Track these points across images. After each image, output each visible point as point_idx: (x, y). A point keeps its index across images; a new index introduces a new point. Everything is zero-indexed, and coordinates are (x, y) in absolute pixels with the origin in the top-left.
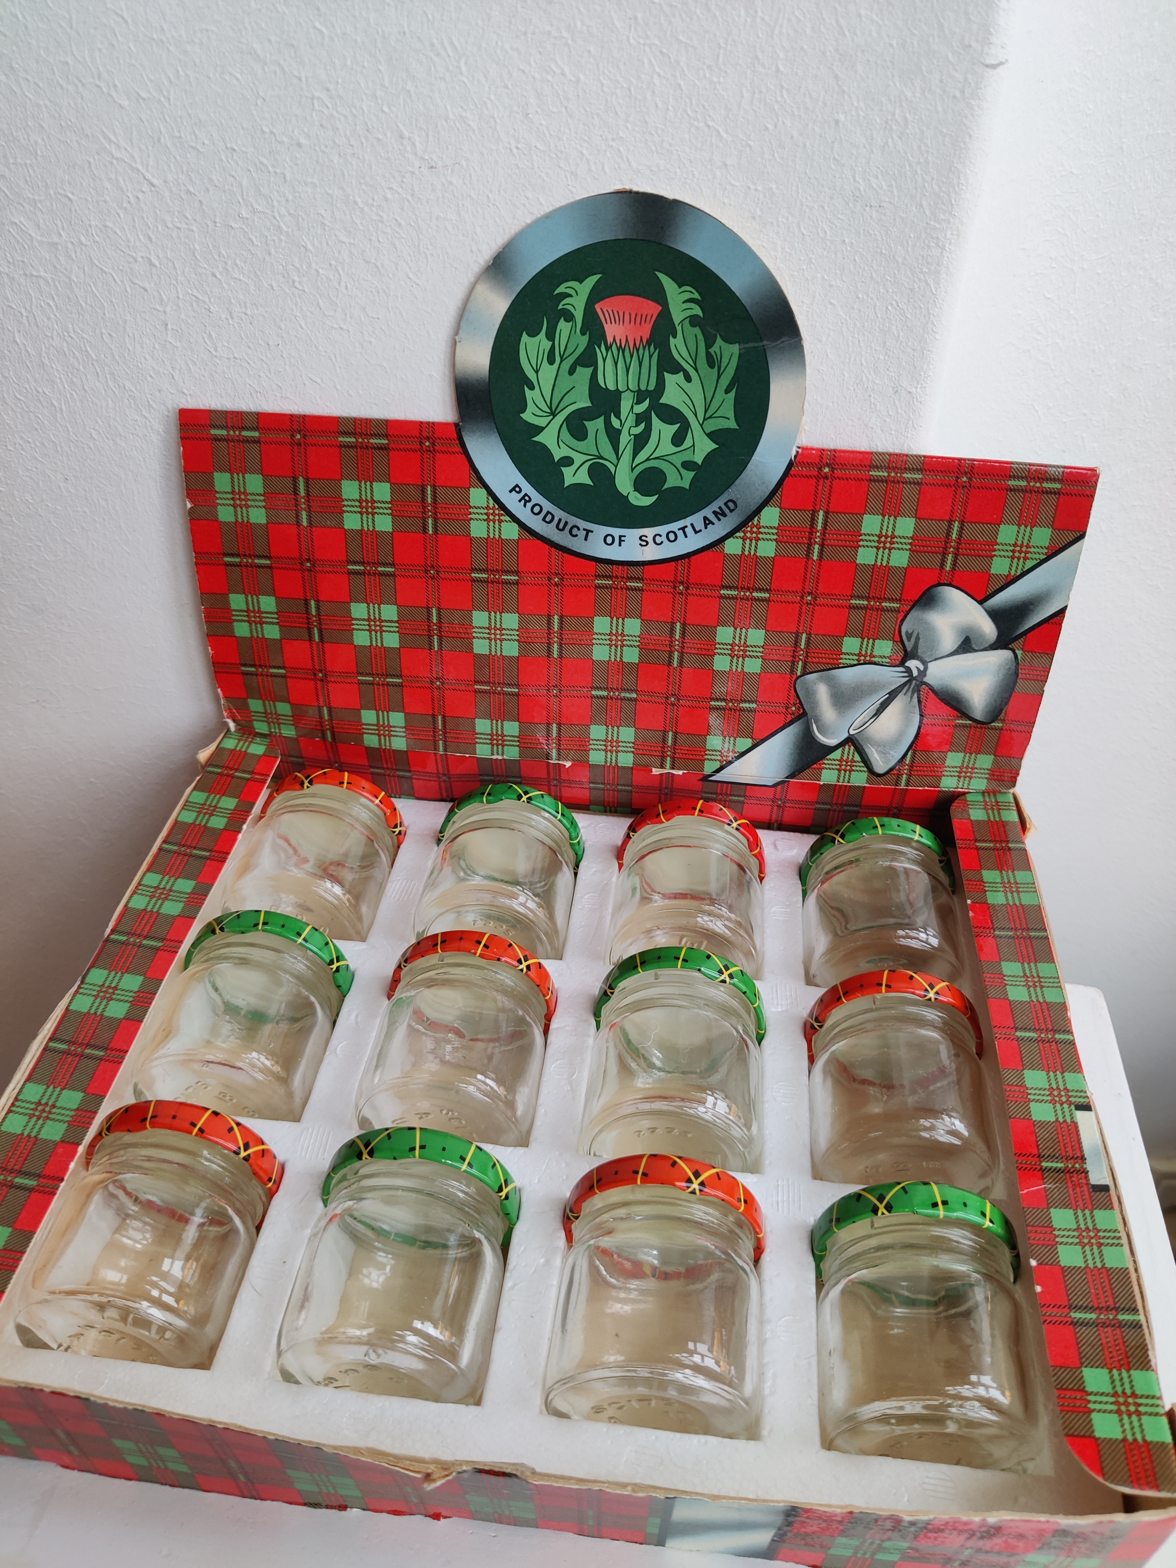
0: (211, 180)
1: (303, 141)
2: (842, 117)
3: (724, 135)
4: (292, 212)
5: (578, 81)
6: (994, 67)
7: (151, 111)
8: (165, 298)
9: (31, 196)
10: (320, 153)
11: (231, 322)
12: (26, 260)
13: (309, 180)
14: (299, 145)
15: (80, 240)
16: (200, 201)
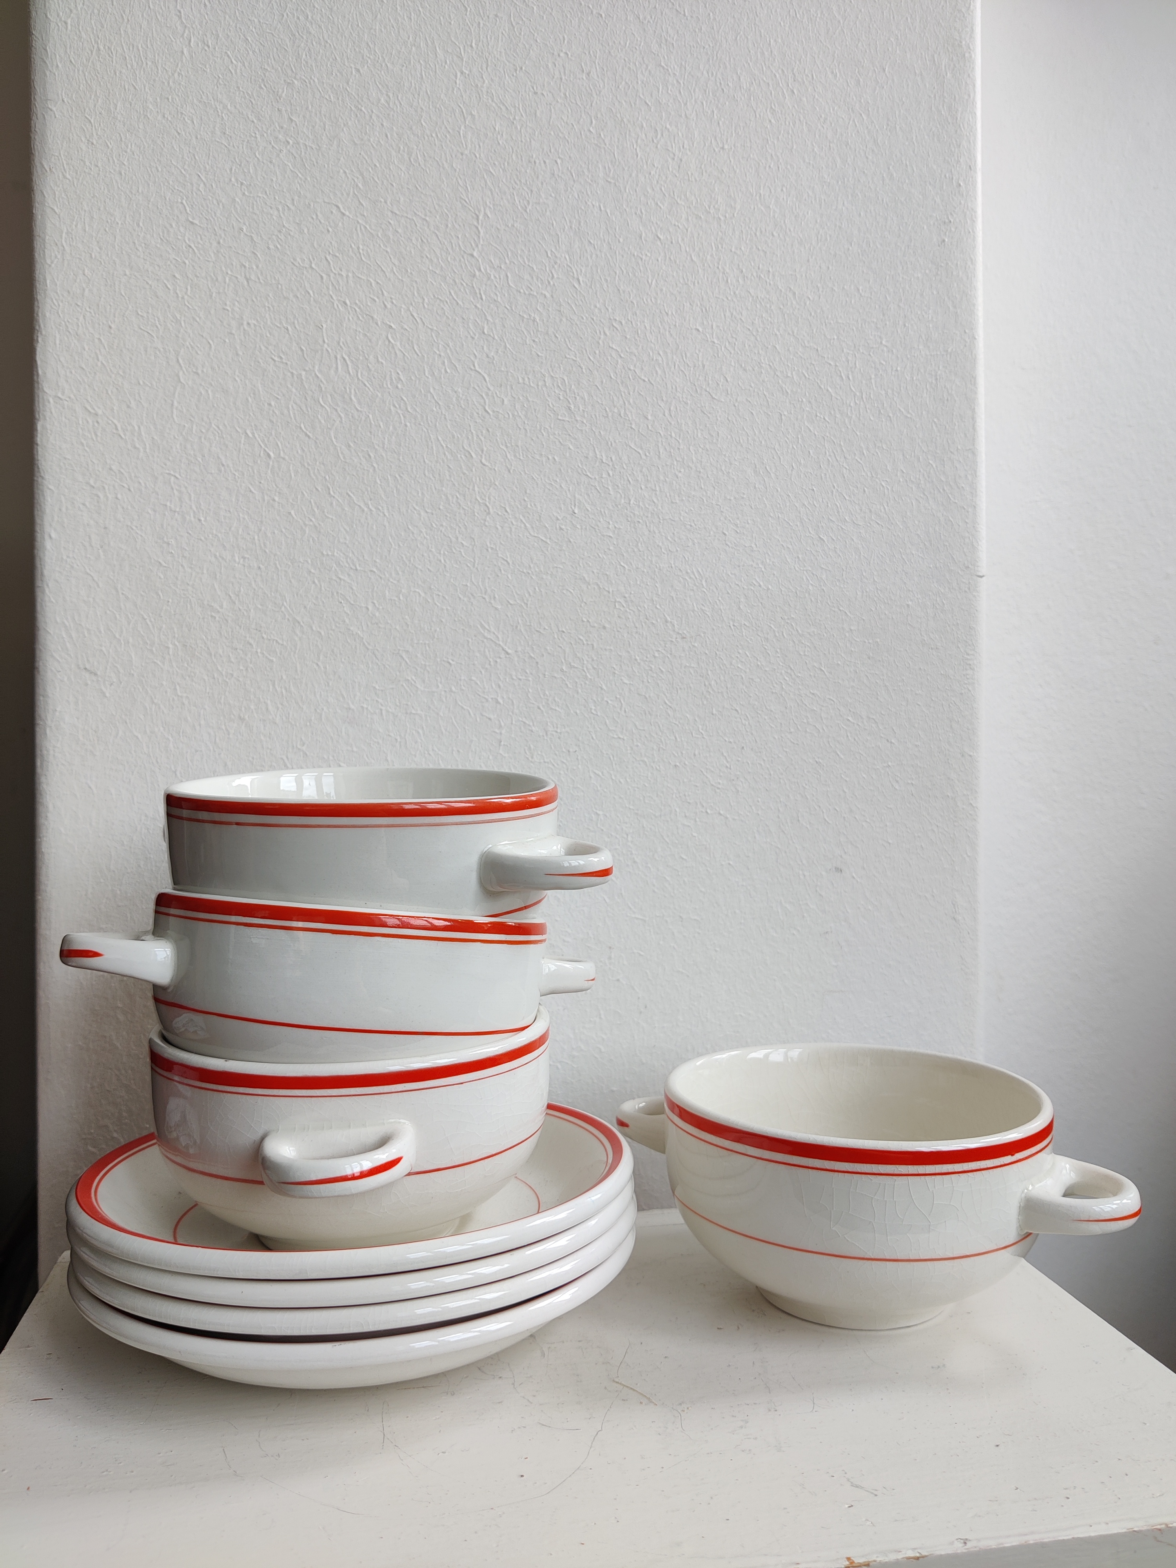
0: (547, 649)
1: (607, 626)
2: (910, 603)
3: (849, 614)
4: (595, 667)
5: (768, 589)
6: (981, 577)
7: (514, 611)
8: (503, 724)
9: (423, 663)
10: (616, 633)
11: (545, 738)
12: (409, 703)
13: (608, 648)
14: (604, 628)
15: (451, 689)
16: (537, 663)
